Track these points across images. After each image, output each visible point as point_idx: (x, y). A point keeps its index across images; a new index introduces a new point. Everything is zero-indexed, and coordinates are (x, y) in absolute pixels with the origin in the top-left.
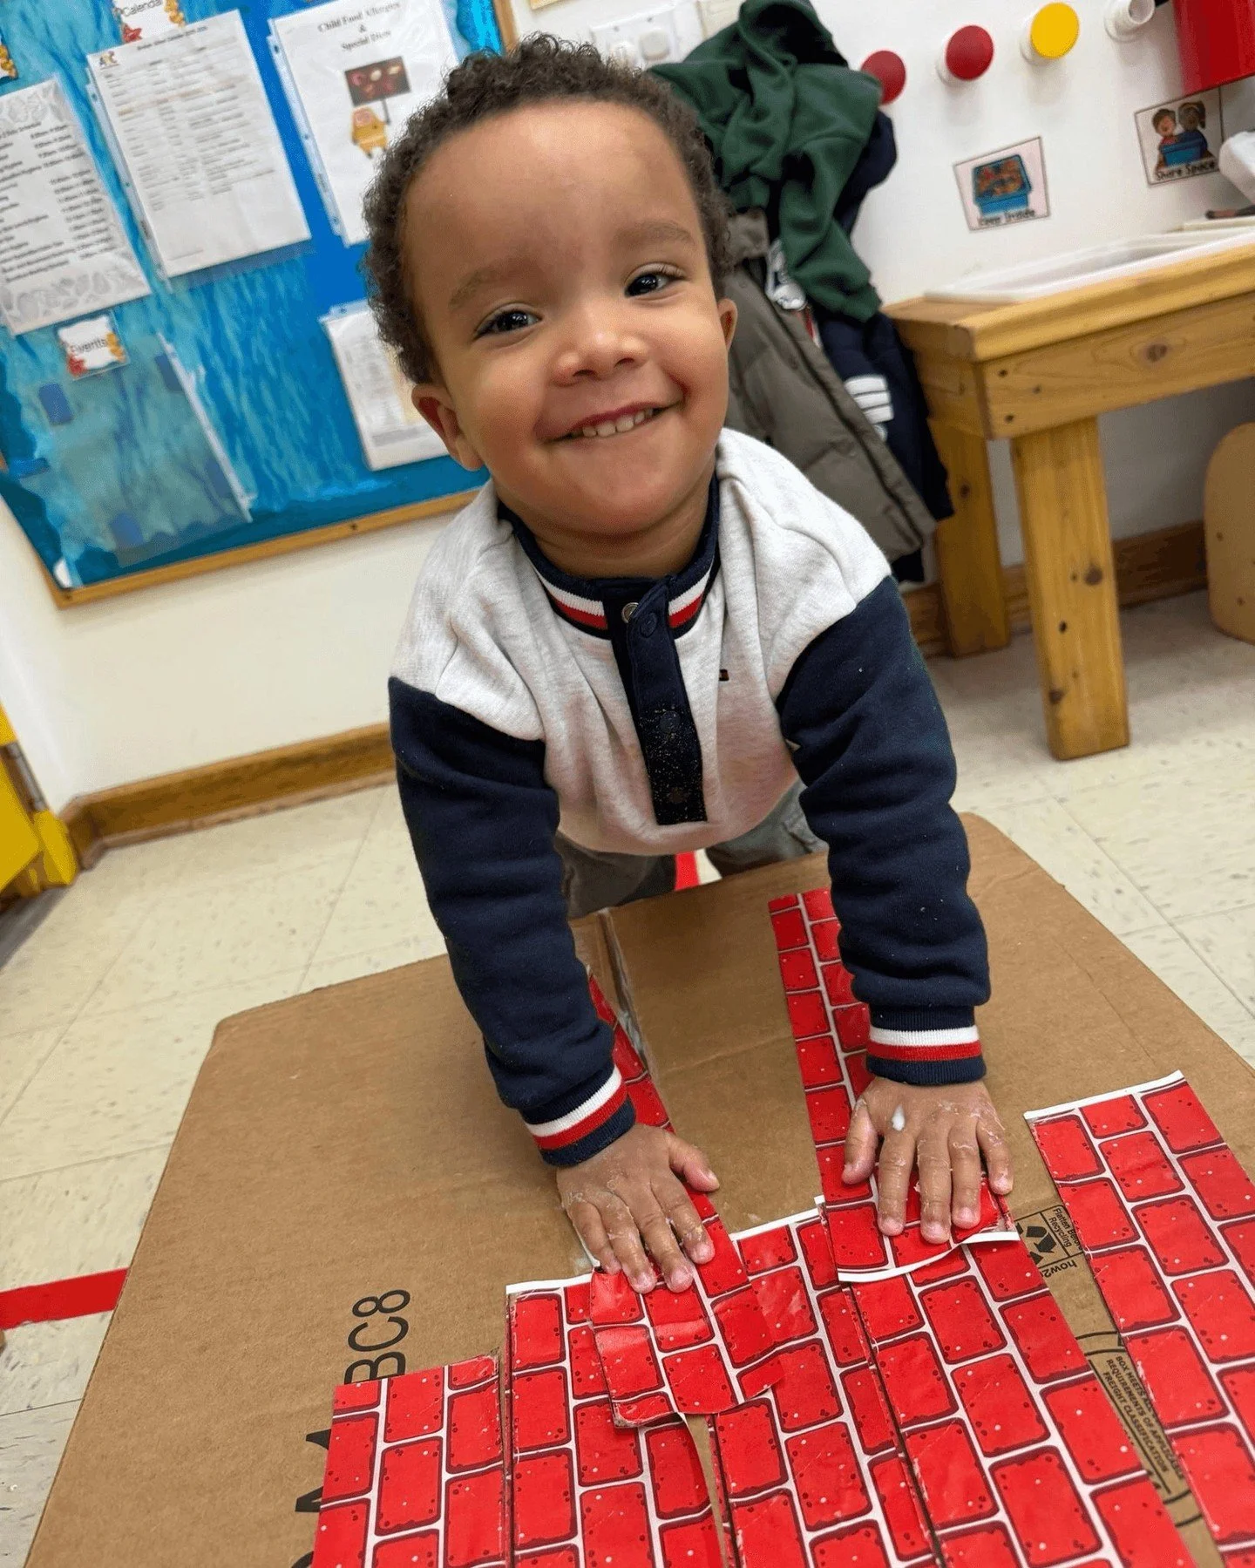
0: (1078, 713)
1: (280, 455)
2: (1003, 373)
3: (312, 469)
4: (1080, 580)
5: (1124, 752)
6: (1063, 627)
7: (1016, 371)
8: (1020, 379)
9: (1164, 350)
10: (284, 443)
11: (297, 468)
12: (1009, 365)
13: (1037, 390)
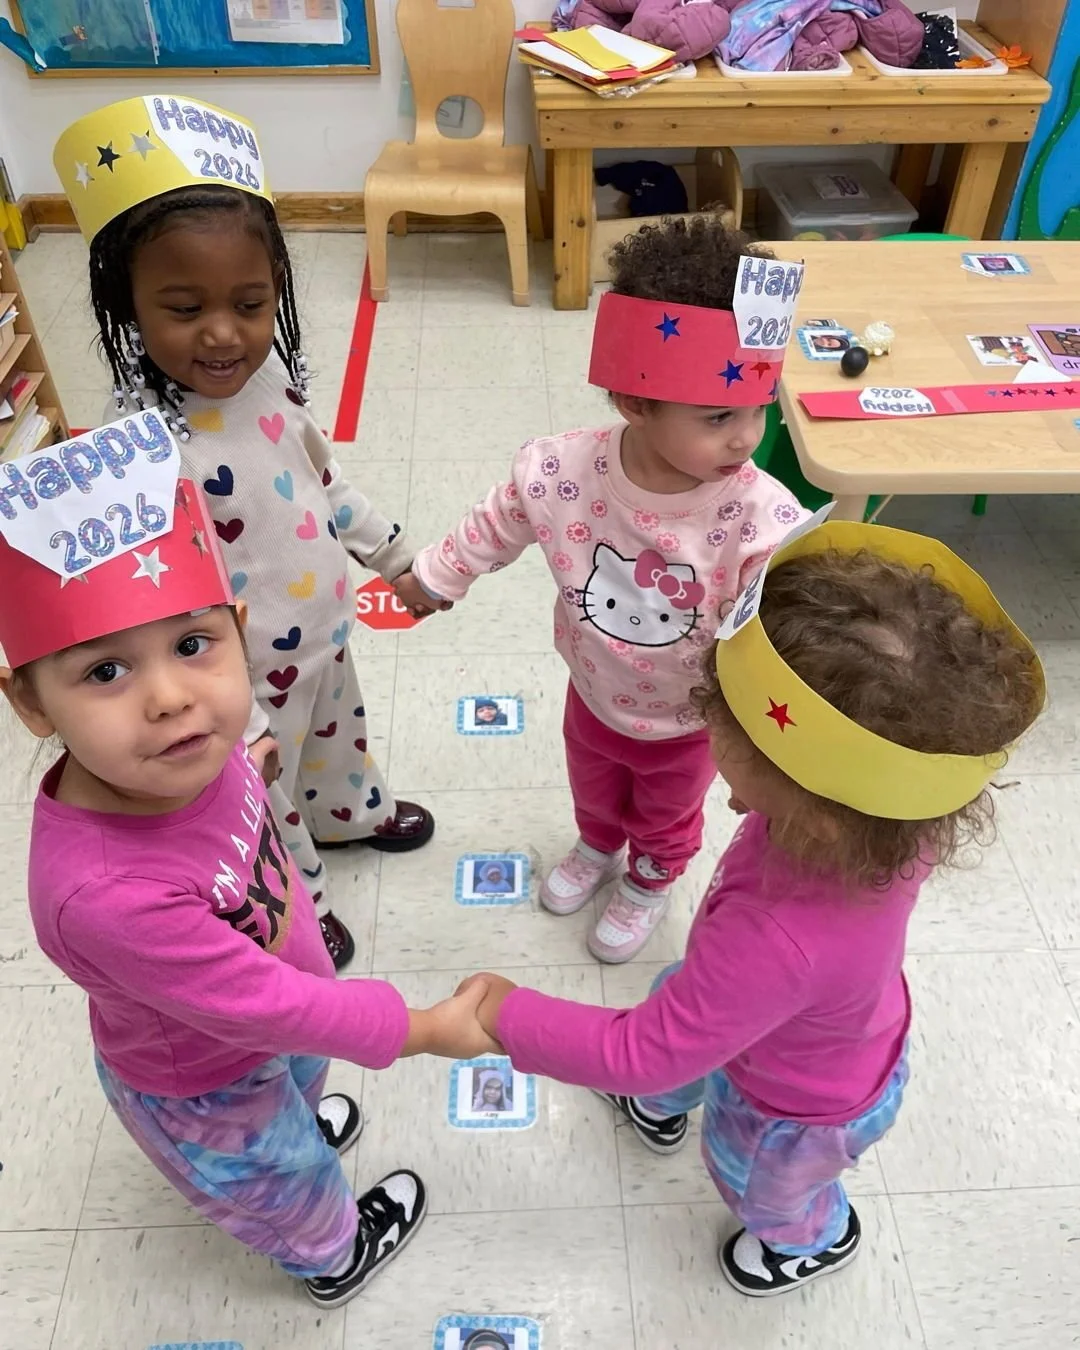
0: (566, 288)
1: (179, 18)
2: (548, 118)
3: (196, 32)
4: (575, 224)
5: (584, 311)
6: (564, 245)
7: (554, 118)
8: (556, 122)
9: (622, 125)
10: (183, 11)
11: (188, 30)
12: (550, 114)
13: (562, 129)
